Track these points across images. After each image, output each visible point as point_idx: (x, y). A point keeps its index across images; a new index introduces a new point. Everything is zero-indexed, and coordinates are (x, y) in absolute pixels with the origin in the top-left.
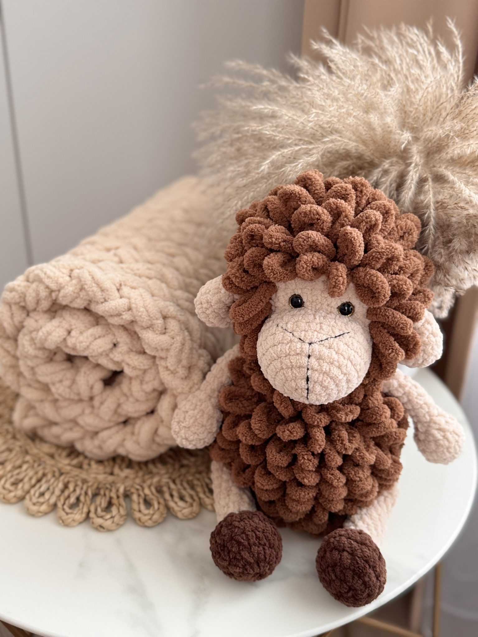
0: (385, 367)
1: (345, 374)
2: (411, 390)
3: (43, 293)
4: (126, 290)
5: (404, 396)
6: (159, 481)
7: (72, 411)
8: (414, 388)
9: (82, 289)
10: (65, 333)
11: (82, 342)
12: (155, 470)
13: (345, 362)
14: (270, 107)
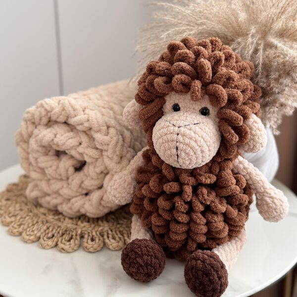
0: (229, 149)
1: (200, 146)
2: (251, 172)
3: (43, 113)
4: (87, 111)
5: (247, 175)
6: (102, 230)
7: (56, 186)
8: (254, 171)
9: (64, 110)
10: (54, 136)
11: (61, 140)
12: (102, 224)
13: (200, 139)
14: (169, 5)
